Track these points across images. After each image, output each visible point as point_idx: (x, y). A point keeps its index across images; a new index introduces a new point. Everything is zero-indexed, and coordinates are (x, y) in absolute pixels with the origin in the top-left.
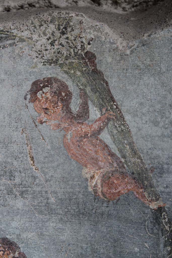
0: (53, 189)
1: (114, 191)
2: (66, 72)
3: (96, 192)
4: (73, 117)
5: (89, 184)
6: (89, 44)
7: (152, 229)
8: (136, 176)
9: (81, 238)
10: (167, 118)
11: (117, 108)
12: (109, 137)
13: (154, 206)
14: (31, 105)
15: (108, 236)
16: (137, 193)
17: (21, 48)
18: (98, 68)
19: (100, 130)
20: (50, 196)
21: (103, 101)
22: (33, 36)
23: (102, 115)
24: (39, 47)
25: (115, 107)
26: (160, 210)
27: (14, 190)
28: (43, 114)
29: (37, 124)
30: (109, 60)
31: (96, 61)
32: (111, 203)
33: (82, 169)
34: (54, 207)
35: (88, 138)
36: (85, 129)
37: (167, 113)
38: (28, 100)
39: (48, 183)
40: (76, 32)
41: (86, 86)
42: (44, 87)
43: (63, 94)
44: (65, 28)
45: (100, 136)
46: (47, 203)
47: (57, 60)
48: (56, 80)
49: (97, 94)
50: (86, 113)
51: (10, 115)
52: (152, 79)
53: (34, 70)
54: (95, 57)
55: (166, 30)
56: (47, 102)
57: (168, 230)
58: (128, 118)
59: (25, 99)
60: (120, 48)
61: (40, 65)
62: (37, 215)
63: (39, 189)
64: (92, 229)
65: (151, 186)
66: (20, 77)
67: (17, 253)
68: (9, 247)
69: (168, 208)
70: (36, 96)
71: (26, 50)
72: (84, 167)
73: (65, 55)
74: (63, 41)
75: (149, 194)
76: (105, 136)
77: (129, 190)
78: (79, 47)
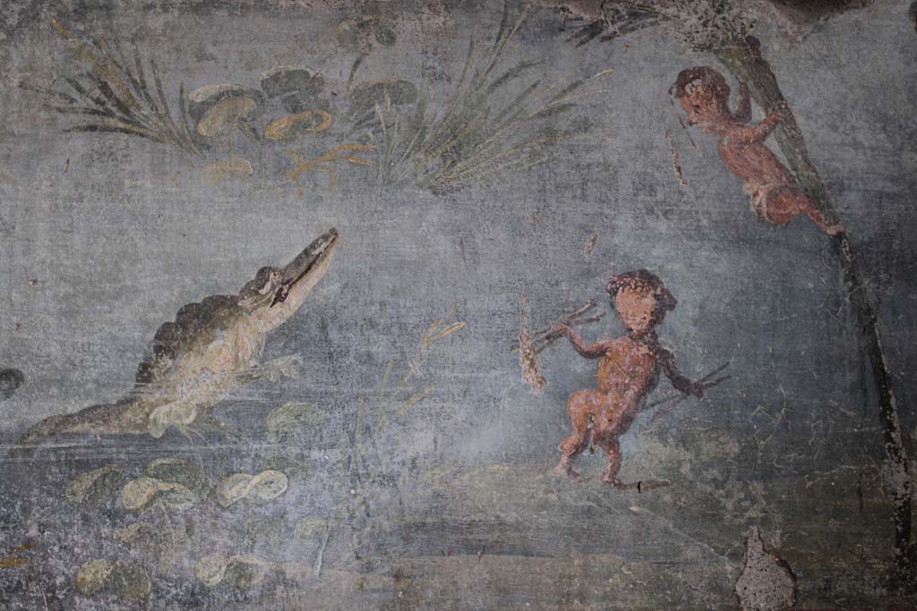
0: (705, 209)
1: (783, 212)
2: (723, 61)
3: (759, 213)
4: (731, 118)
5: (751, 203)
6: (751, 26)
7: (829, 260)
8: (811, 194)
9: (741, 271)
10: (848, 122)
11: (786, 108)
12: (776, 143)
13: (832, 231)
14: (678, 101)
15: (775, 268)
16: (812, 214)
17: (665, 29)
18: (763, 57)
19: (765, 135)
20: (701, 217)
21: (769, 98)
22: (681, 14)
23: (767, 116)
24: (688, 29)
25: (784, 106)
26: (840, 236)
27: (656, 209)
28: (693, 113)
29: (685, 125)
30: (777, 47)
31: (761, 48)
32: (779, 226)
33: (742, 183)
34: (707, 231)
35: (750, 144)
36: (745, 133)
37: (848, 116)
38: (673, 94)
39: (699, 200)
40: (735, 11)
41: (747, 79)
42: (694, 78)
43: (719, 89)
44: (722, 6)
45: (765, 143)
46: (698, 226)
47: (711, 46)
48: (710, 70)
49: (762, 89)
50: (747, 114)
51: (650, 113)
52: (830, 73)
53: (681, 57)
54: (759, 43)
55: (846, 13)
56: (698, 98)
57: (850, 260)
58: (800, 120)
59: (670, 93)
60: (790, 33)
61: (690, 51)
62: (685, 241)
63: (687, 208)
64: (754, 260)
65: (829, 206)
66: (663, 65)
67: (659, 289)
68: (649, 282)
69: (849, 234)
70: (684, 89)
71: (672, 32)
72: (745, 182)
73: (721, 39)
74: (719, 23)
75: (826, 216)
76: (772, 143)
77: (800, 210)
78: (739, 30)
